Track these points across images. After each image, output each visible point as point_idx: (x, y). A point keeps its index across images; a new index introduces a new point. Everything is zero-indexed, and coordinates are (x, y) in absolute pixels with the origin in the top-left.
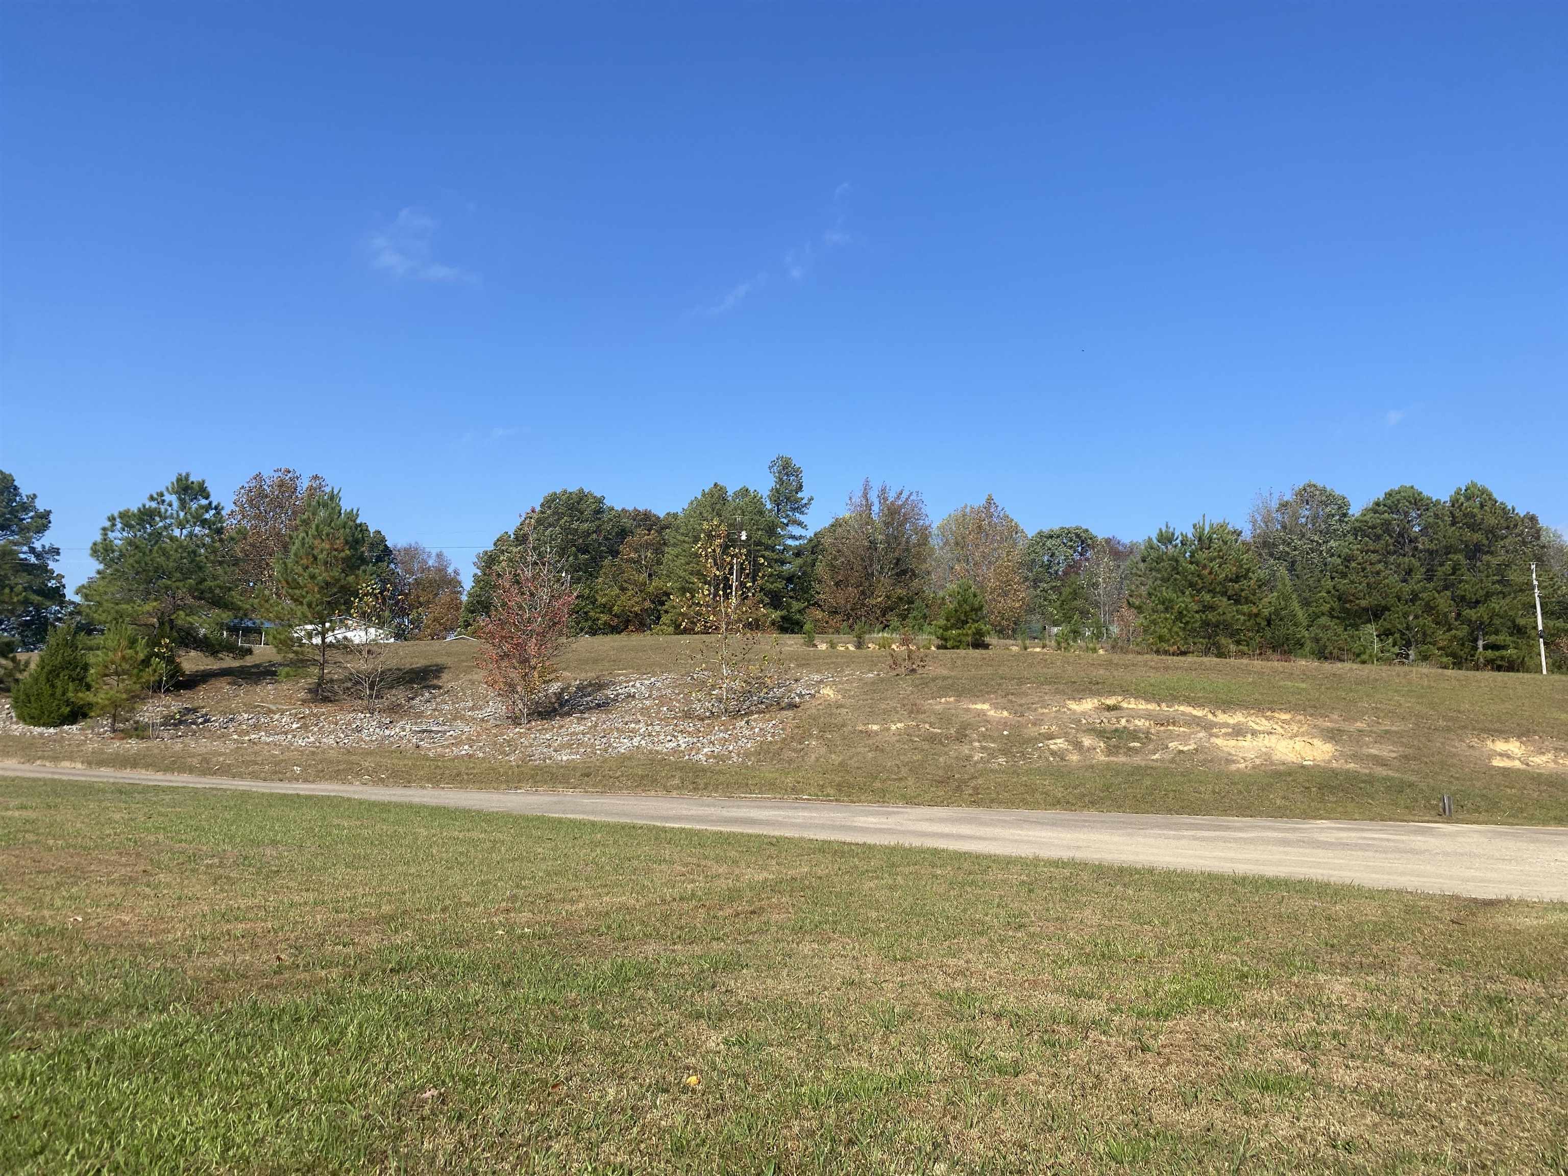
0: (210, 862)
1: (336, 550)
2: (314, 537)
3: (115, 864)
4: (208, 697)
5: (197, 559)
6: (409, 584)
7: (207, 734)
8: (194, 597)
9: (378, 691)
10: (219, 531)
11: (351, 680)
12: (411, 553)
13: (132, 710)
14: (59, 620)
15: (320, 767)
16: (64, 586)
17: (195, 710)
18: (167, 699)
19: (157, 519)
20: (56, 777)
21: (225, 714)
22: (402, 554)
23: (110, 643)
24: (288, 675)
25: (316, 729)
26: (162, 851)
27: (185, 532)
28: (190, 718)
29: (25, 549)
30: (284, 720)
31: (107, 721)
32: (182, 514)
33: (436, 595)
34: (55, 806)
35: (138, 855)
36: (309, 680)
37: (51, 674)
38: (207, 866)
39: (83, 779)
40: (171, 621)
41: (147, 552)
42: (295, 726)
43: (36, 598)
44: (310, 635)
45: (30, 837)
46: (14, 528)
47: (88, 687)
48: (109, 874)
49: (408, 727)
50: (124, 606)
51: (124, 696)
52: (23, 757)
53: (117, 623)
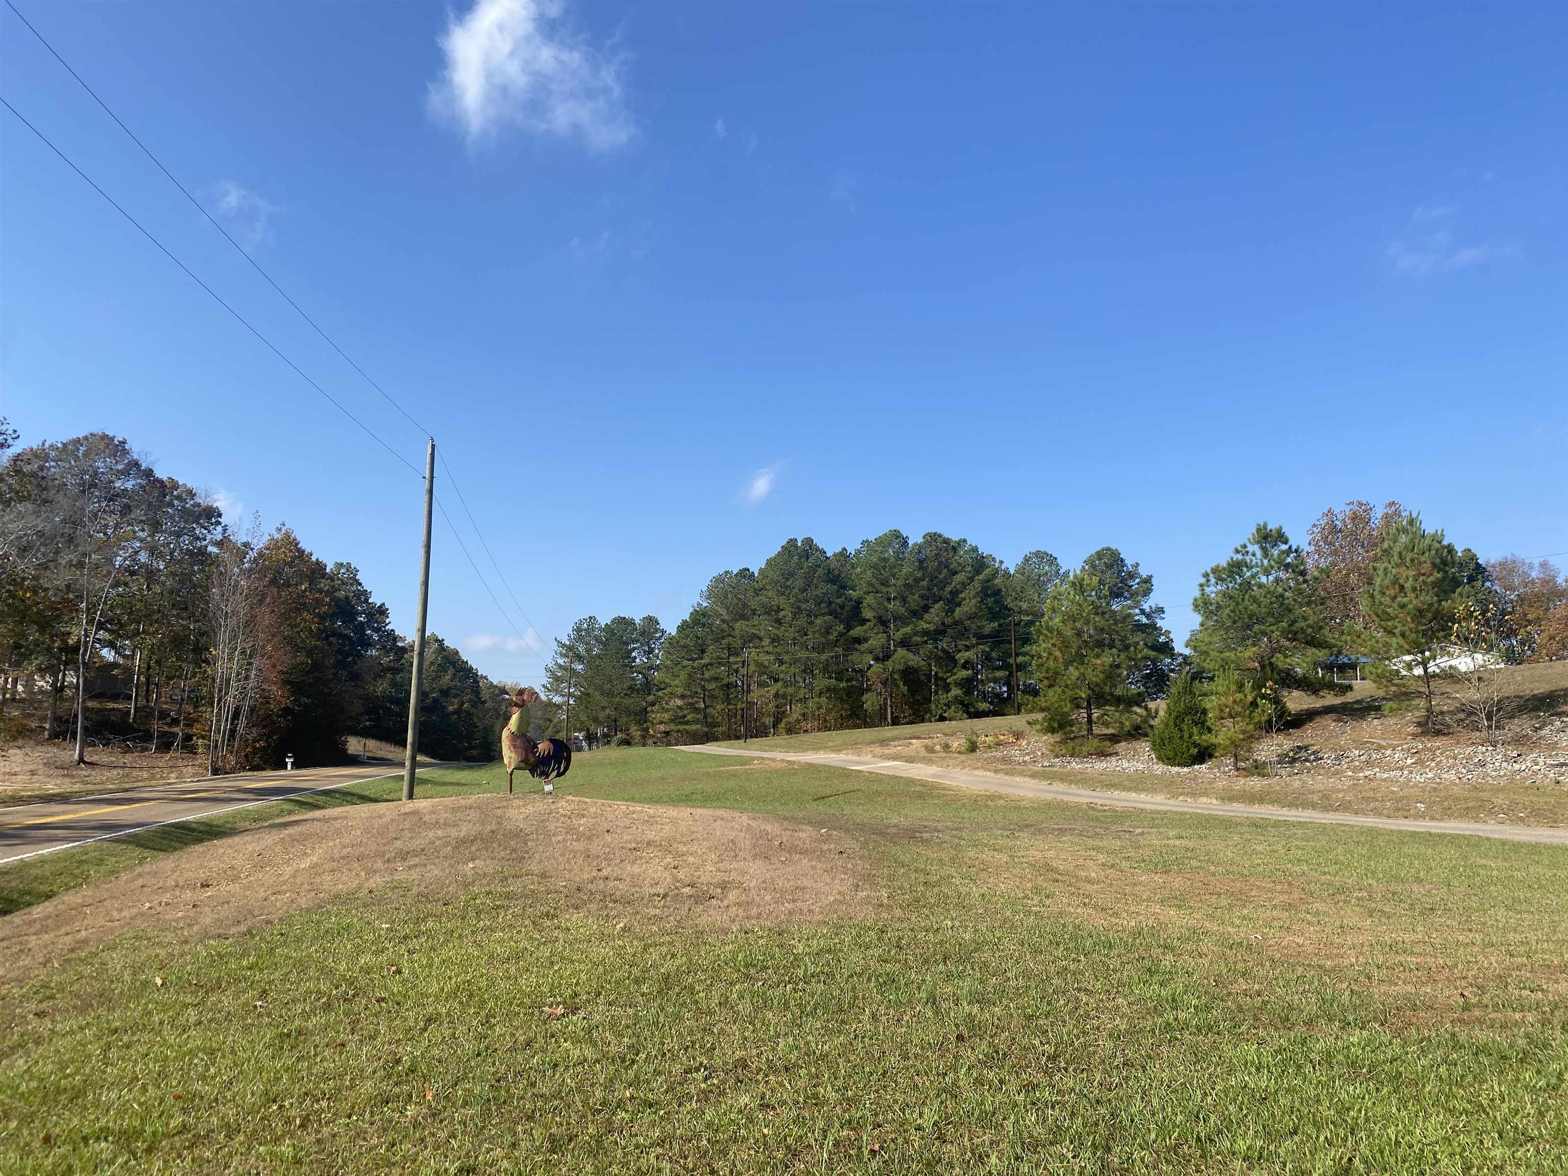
0: (1360, 895)
1: (1423, 575)
2: (1398, 566)
3: (1272, 891)
4: (1317, 735)
5: (1286, 602)
6: (1512, 601)
7: (1321, 771)
8: (1289, 640)
9: (1498, 722)
10: (1303, 573)
11: (1464, 711)
12: (1508, 567)
13: (1249, 750)
14: (1172, 671)
15: (1446, 804)
16: (1172, 640)
17: (1306, 748)
18: (1279, 738)
19: (1245, 569)
20: (1199, 811)
21: (1336, 751)
22: (1498, 569)
23: (1220, 689)
24: (1391, 710)
25: (1433, 764)
26: (1311, 882)
27: (1271, 578)
28: (1303, 754)
29: (1137, 611)
30: (1396, 756)
31: (1230, 761)
32: (1266, 562)
33: (1547, 609)
34: (1205, 837)
35: (1290, 884)
36: (1417, 714)
37: (1178, 719)
38: (1358, 899)
39: (1221, 813)
40: (1271, 664)
41: (1240, 600)
42: (1409, 761)
43: (1153, 654)
44: (1409, 667)
45: (1194, 863)
46: (1126, 594)
47: (1210, 730)
48: (1270, 900)
49: (1541, 761)
50: (1228, 654)
51: (1241, 737)
52: (1168, 793)
53: (1224, 669)
